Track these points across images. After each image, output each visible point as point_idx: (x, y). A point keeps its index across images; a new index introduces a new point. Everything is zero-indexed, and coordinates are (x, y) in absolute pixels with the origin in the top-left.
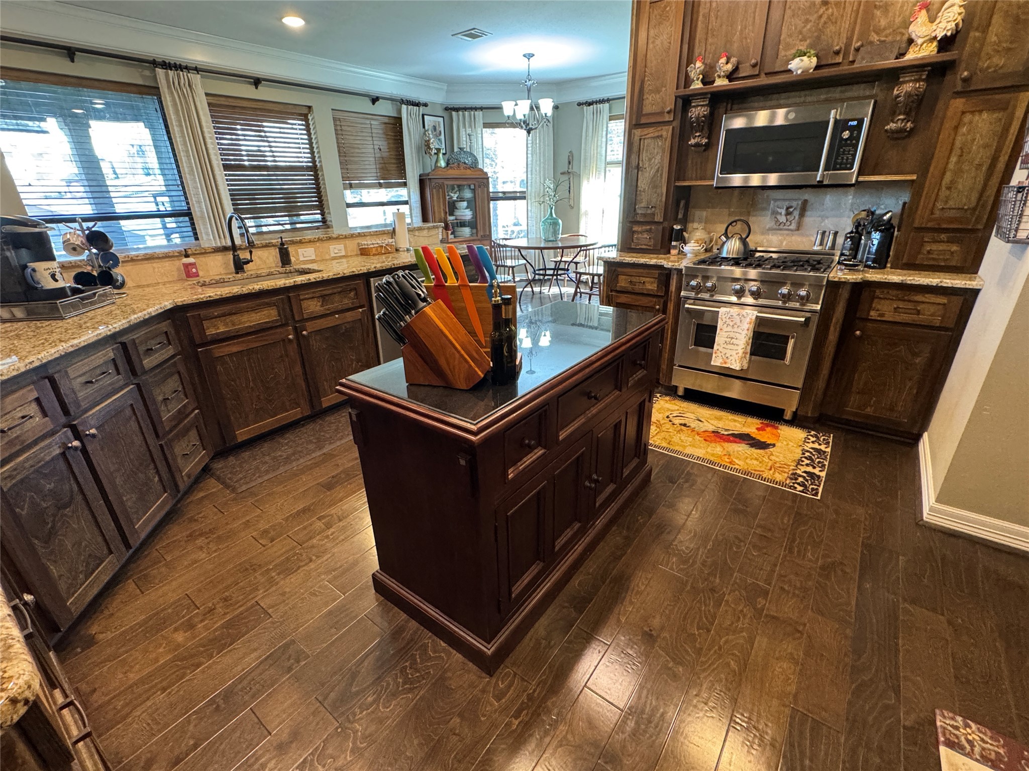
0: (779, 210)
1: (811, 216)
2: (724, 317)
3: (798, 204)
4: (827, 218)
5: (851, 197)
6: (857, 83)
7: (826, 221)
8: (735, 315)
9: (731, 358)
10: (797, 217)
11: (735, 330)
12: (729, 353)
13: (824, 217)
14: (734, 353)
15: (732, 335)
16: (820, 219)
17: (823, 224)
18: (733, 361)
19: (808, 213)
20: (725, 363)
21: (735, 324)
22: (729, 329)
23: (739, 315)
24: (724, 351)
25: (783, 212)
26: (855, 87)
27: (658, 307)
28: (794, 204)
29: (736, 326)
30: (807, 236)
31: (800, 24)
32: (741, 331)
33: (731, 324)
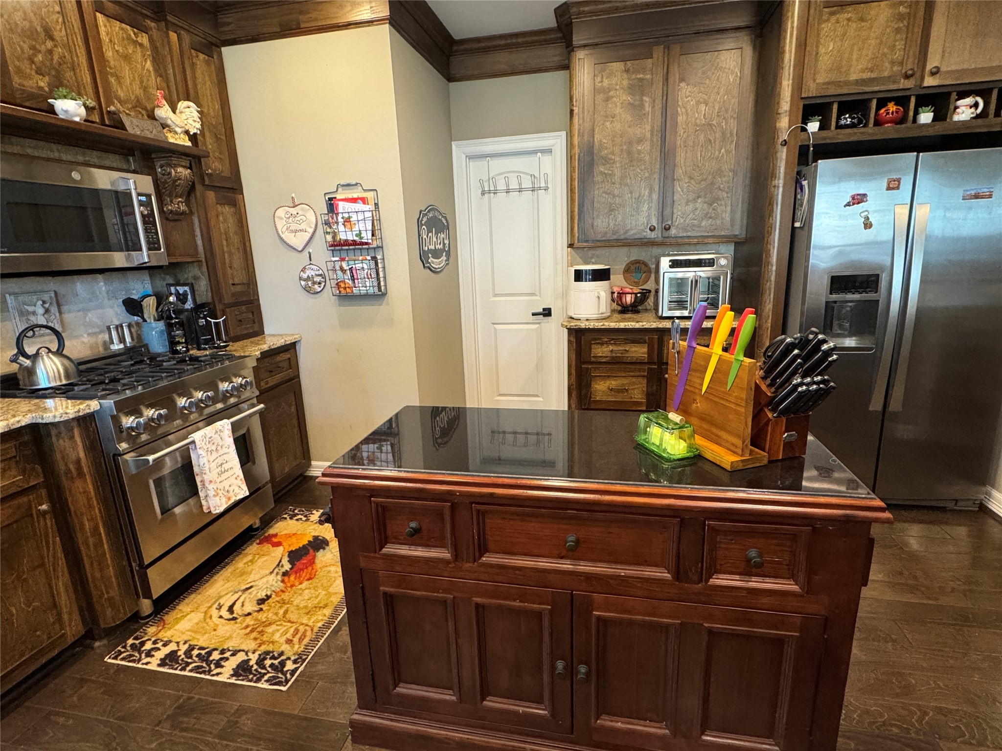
0: (31, 309)
1: (69, 312)
2: (203, 444)
3: (51, 297)
4: (89, 310)
5: (102, 284)
6: (114, 153)
7: (90, 315)
8: (213, 435)
9: (231, 489)
10: (57, 314)
11: (221, 452)
12: (226, 484)
13: (85, 311)
14: (232, 480)
15: (220, 461)
16: (81, 313)
17: (87, 320)
18: (237, 490)
19: (65, 308)
20: (229, 499)
21: (218, 445)
22: (215, 455)
23: (216, 432)
24: (221, 486)
25: (41, 311)
26: (111, 156)
27: (44, 507)
28: (46, 297)
29: (219, 448)
30: (76, 337)
31: (28, 52)
32: (226, 450)
33: (214, 448)
